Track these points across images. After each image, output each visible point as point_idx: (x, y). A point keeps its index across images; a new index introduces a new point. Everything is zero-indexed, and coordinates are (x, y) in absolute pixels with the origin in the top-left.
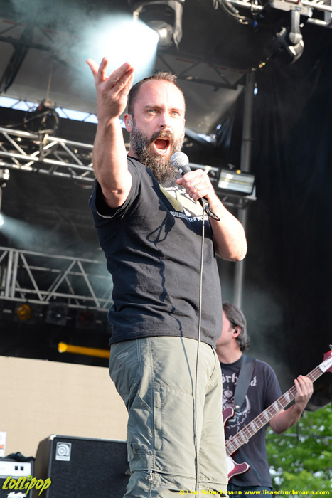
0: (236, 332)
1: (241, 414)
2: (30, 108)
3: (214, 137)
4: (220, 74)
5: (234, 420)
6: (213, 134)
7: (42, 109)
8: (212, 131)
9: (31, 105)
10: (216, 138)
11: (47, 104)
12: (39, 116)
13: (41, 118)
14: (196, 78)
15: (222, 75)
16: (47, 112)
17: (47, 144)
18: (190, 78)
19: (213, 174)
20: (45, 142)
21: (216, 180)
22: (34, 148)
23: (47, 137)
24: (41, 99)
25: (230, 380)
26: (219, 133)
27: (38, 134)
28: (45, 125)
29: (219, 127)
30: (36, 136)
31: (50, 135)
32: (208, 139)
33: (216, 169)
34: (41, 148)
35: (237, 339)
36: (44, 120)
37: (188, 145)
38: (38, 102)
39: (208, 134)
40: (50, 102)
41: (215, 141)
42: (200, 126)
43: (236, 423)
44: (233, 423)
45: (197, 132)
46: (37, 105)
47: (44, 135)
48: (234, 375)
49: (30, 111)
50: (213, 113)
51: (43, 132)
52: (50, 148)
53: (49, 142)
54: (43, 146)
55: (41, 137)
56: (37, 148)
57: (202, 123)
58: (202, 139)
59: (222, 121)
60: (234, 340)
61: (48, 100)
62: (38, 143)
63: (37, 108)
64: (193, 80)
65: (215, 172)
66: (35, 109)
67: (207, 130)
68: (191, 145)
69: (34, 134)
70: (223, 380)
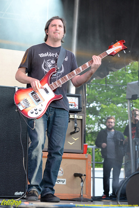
1: (59, 72)
25: (54, 56)
44: (55, 77)
48: (56, 54)
70: (50, 55)
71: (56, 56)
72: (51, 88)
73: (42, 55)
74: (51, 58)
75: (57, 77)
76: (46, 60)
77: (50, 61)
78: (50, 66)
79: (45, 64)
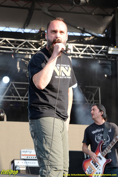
0: (102, 113)
1: (107, 142)
2: (36, 32)
3: (105, 35)
4: (105, 11)
5: (105, 144)
6: (104, 34)
7: (41, 31)
8: (104, 32)
9: (36, 30)
10: (106, 35)
11: (42, 30)
12: (40, 34)
13: (41, 35)
14: (96, 13)
15: (106, 11)
16: (42, 33)
17: (43, 44)
18: (93, 14)
19: (106, 49)
20: (42, 43)
21: (107, 51)
22: (39, 46)
23: (43, 42)
24: (40, 28)
25: (102, 130)
26: (107, 33)
27: (40, 41)
28: (42, 37)
29: (106, 31)
30: (39, 42)
31: (44, 41)
32: (102, 36)
33: (107, 47)
34: (41, 46)
35: (102, 115)
36: (42, 35)
37: (95, 39)
38: (39, 29)
39: (102, 34)
40: (43, 29)
41: (105, 36)
42: (99, 31)
43: (106, 145)
44: (105, 145)
45: (98, 34)
46: (39, 30)
47: (42, 41)
48: (103, 129)
49: (36, 33)
50: (103, 26)
51: (41, 40)
52: (45, 45)
53: (44, 43)
54: (42, 45)
55: (41, 42)
56: (40, 46)
57: (100, 30)
58: (100, 36)
59: (107, 28)
60: (101, 116)
61: (42, 28)
62: (40, 44)
63: (39, 31)
64: (95, 14)
65: (106, 48)
66: (38, 32)
67: (102, 32)
68: (96, 39)
69: (38, 41)
70: (99, 131)
71: (103, 130)
72: (102, 155)
73: (94, 132)
74: (100, 133)
75: (107, 145)
76: (97, 135)
77: (99, 135)
78: (100, 138)
79: (97, 138)
